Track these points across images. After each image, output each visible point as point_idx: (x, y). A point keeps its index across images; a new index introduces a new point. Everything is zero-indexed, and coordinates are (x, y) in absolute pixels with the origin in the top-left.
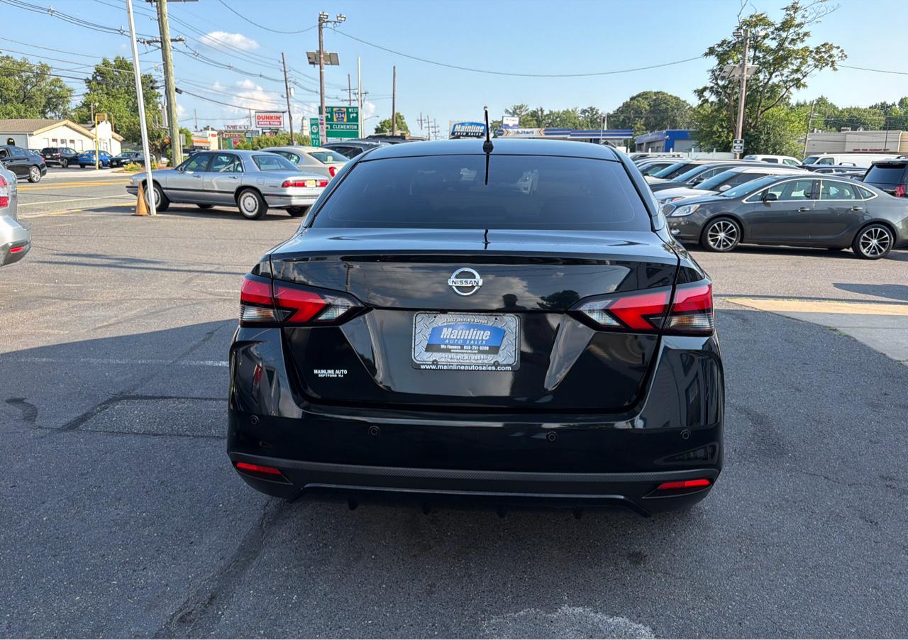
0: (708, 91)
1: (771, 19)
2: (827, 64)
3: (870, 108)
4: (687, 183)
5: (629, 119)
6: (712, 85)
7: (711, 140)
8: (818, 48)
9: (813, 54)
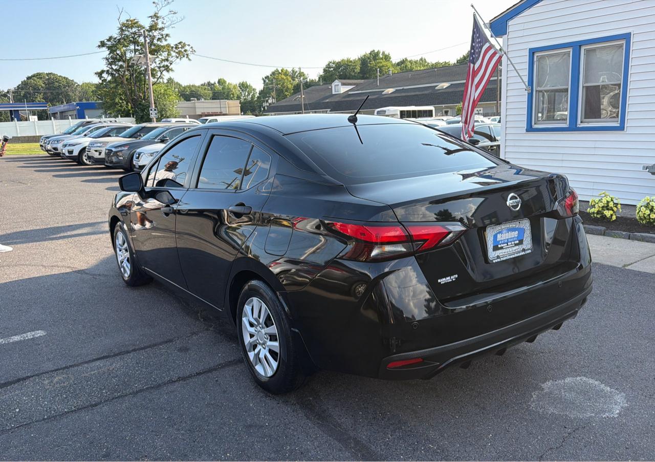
0: (105, 73)
1: (141, 23)
2: (184, 56)
3: (202, 85)
4: (156, 140)
5: (29, 94)
6: (108, 69)
7: (116, 109)
8: (176, 45)
9: (174, 49)
